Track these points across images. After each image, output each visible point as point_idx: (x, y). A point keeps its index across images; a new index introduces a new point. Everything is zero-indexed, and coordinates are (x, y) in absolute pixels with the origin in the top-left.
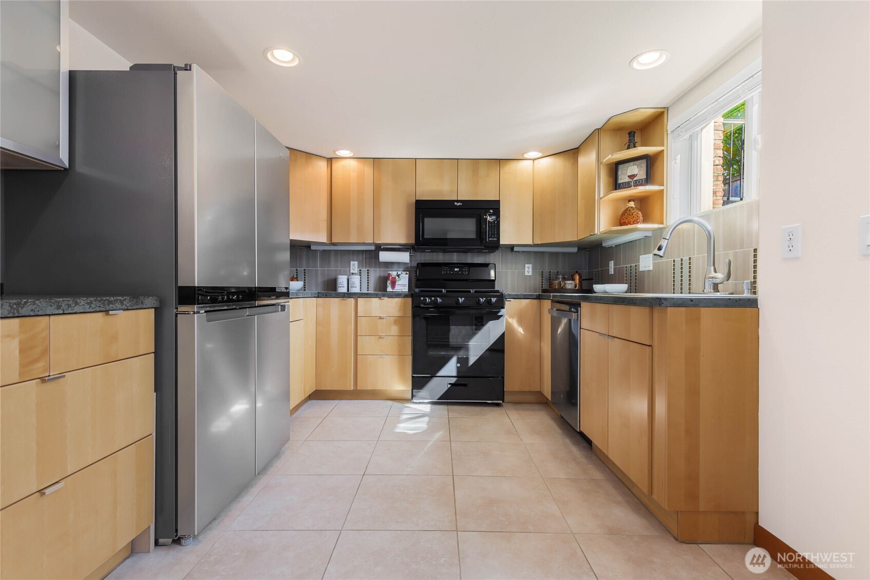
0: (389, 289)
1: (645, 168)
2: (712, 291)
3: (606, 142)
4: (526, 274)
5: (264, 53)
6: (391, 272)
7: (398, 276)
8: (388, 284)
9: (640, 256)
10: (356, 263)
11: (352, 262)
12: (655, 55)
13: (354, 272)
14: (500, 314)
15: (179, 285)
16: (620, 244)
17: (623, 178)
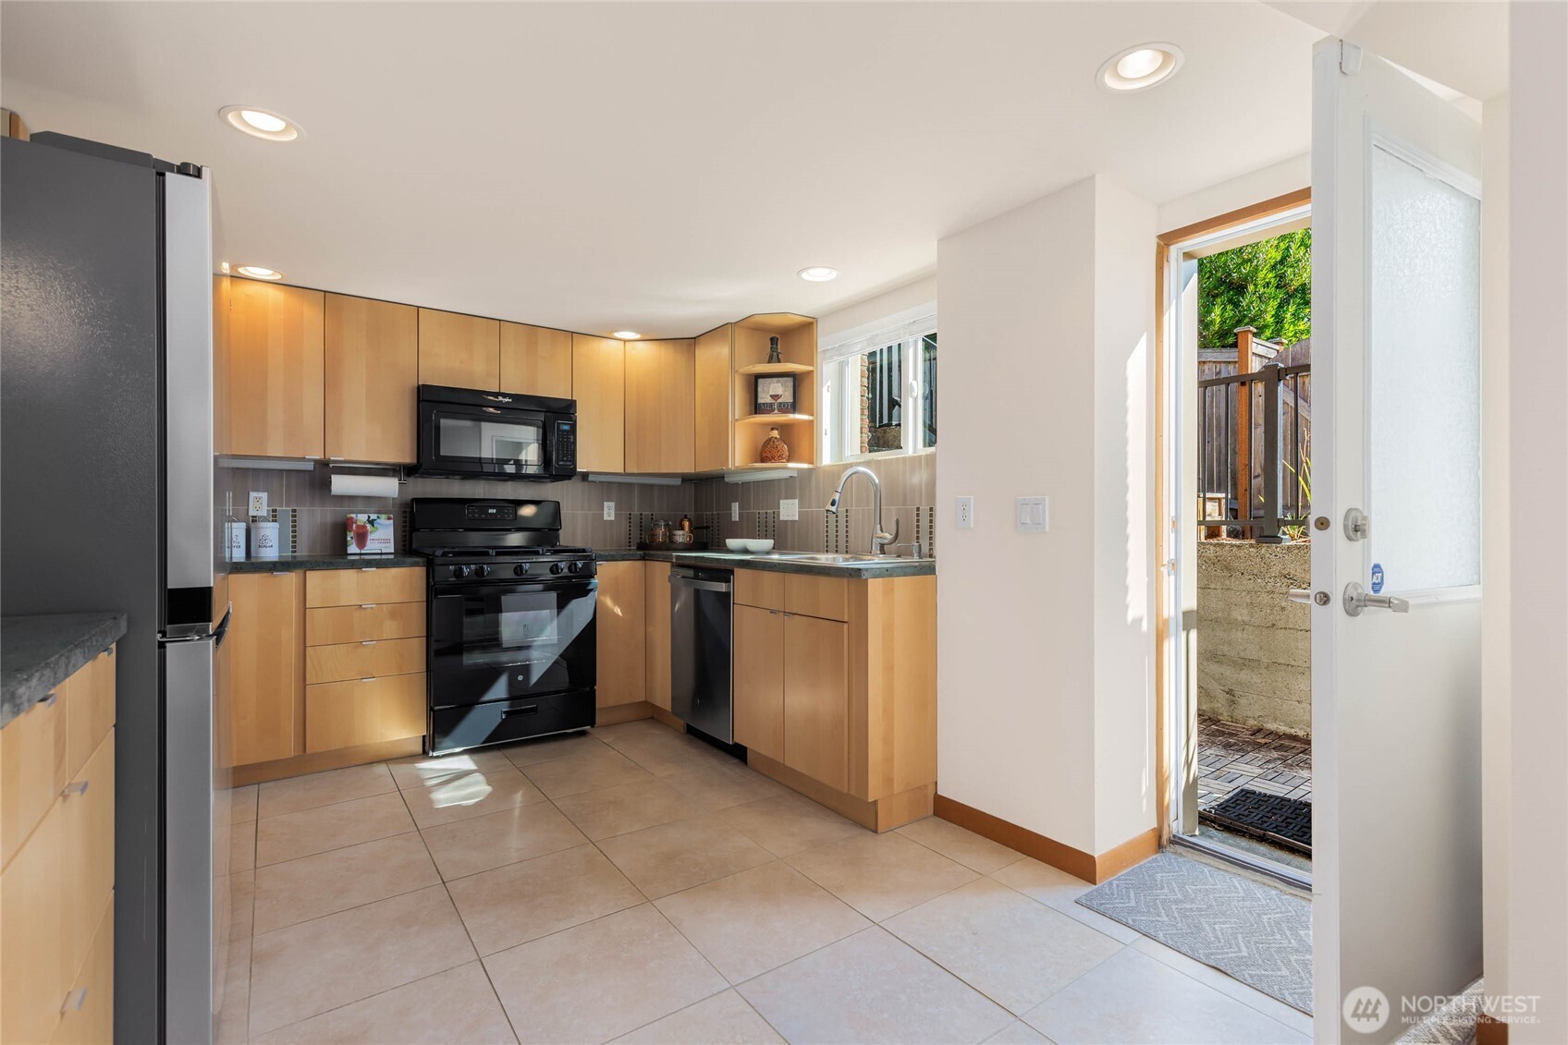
0: (353, 548)
1: (792, 389)
2: (879, 552)
3: (742, 341)
4: (606, 518)
5: (222, 112)
6: (354, 516)
7: (372, 522)
8: (349, 539)
9: (781, 501)
10: (264, 496)
11: (253, 495)
12: (827, 271)
13: (259, 514)
14: (590, 587)
15: (170, 586)
16: (749, 483)
17: (764, 398)
